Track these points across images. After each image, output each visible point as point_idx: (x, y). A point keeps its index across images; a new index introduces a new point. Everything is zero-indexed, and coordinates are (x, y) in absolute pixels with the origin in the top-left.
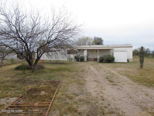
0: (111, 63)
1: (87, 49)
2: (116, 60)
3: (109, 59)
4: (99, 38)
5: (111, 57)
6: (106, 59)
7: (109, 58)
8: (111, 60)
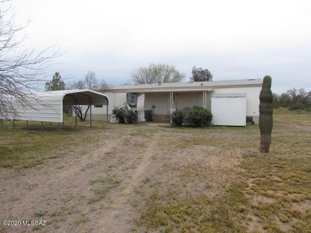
0: (201, 127)
1: (145, 93)
2: (217, 120)
3: (196, 117)
4: (203, 69)
5: (200, 112)
6: (189, 116)
7: (196, 113)
8: (200, 120)
